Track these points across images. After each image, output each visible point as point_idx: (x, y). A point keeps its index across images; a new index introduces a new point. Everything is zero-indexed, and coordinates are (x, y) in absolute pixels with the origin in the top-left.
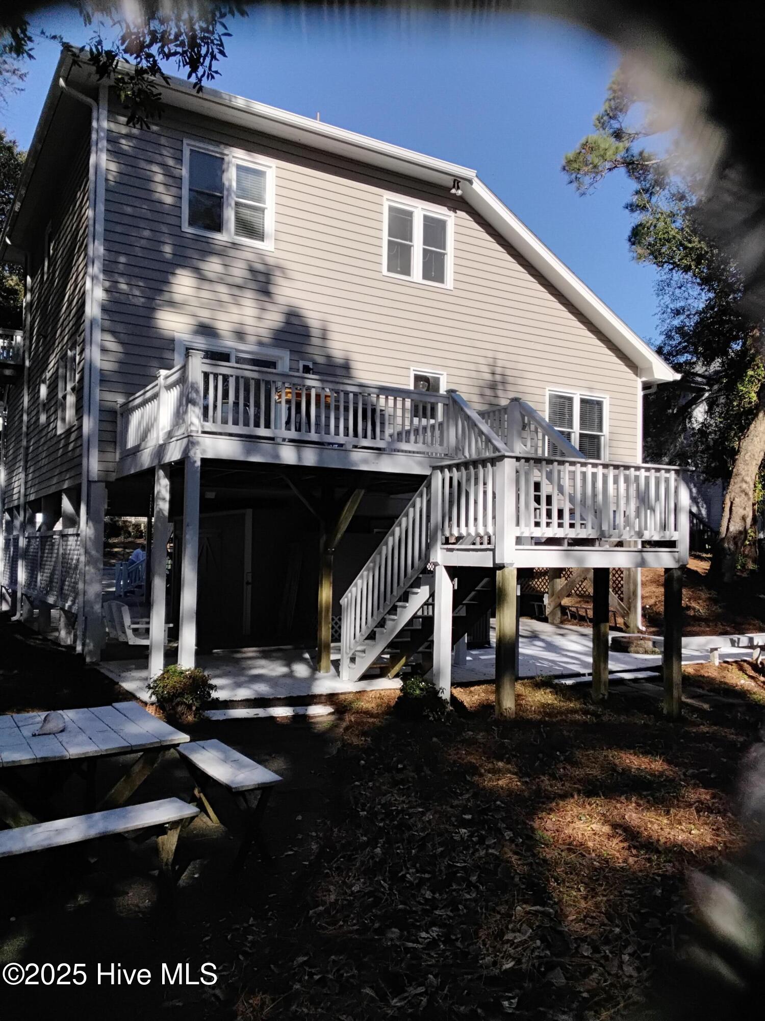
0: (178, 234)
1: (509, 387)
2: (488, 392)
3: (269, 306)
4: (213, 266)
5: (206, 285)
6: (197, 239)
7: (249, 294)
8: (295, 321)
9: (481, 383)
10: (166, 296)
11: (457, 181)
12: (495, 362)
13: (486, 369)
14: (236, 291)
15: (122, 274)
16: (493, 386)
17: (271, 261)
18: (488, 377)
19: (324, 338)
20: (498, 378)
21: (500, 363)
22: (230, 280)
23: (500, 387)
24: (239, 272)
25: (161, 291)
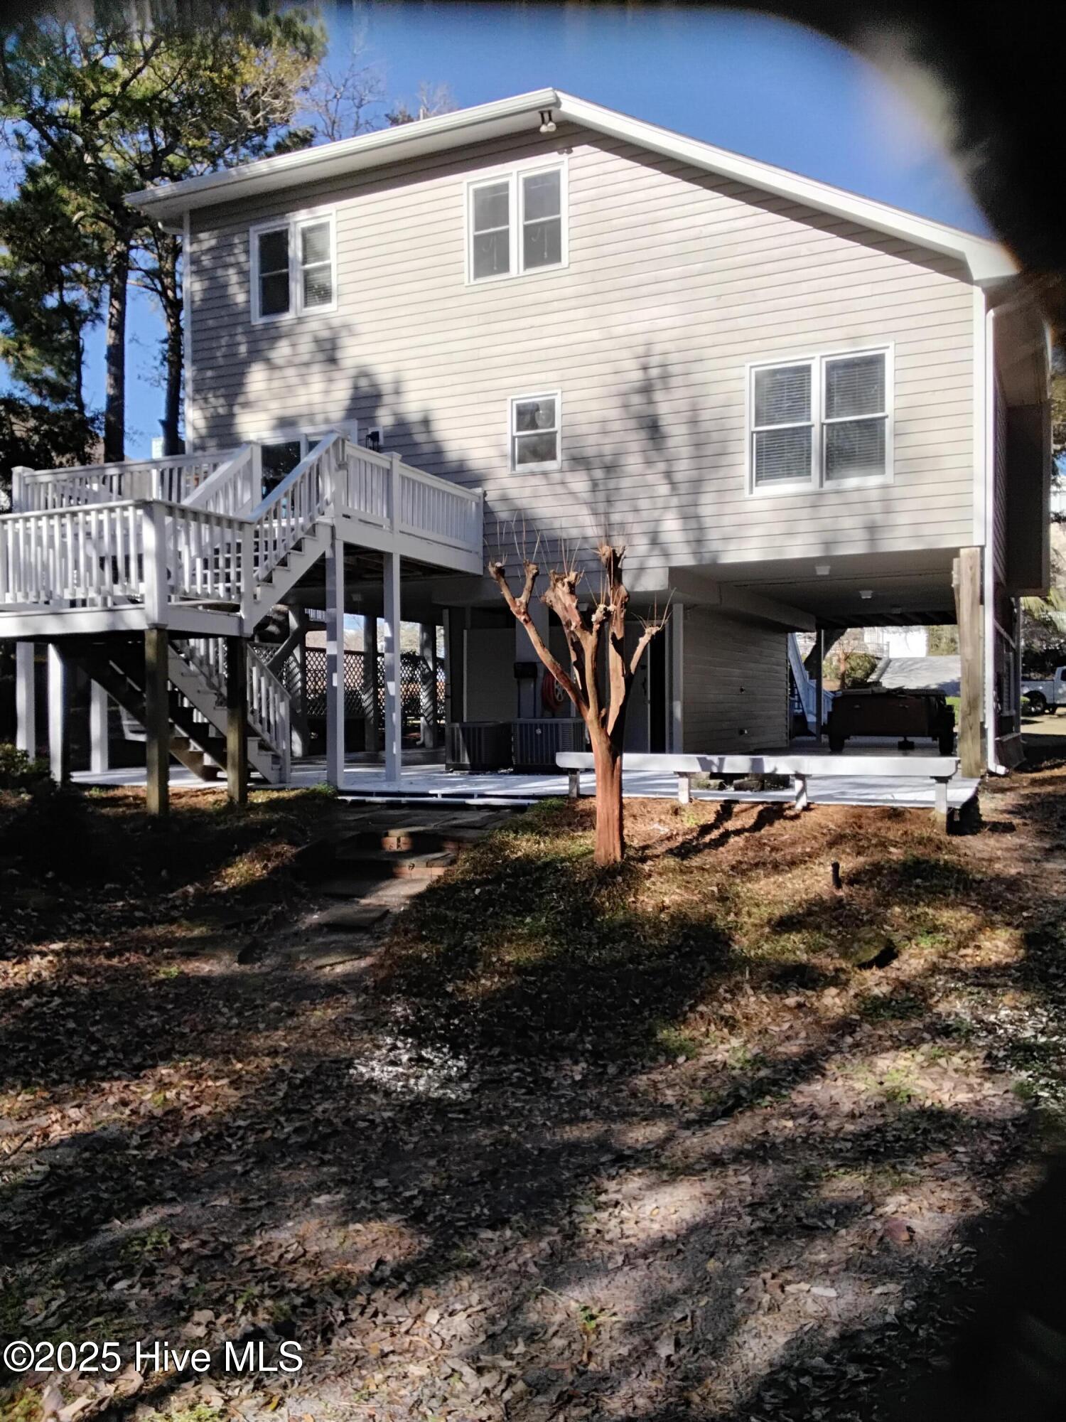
0: (250, 331)
1: (674, 382)
2: (636, 399)
3: (336, 375)
4: (282, 351)
5: (277, 374)
6: (267, 327)
7: (316, 368)
8: (363, 383)
9: (624, 388)
10: (241, 399)
11: (545, 112)
12: (649, 350)
13: (631, 364)
14: (304, 370)
15: (210, 389)
16: (646, 389)
17: (336, 322)
18: (637, 375)
19: (397, 392)
20: (654, 372)
21: (657, 348)
22: (297, 360)
23: (658, 384)
24: (306, 347)
25: (236, 395)
